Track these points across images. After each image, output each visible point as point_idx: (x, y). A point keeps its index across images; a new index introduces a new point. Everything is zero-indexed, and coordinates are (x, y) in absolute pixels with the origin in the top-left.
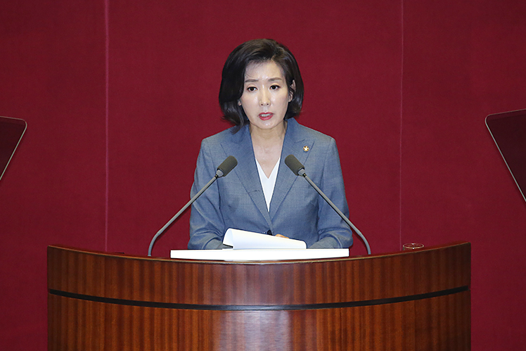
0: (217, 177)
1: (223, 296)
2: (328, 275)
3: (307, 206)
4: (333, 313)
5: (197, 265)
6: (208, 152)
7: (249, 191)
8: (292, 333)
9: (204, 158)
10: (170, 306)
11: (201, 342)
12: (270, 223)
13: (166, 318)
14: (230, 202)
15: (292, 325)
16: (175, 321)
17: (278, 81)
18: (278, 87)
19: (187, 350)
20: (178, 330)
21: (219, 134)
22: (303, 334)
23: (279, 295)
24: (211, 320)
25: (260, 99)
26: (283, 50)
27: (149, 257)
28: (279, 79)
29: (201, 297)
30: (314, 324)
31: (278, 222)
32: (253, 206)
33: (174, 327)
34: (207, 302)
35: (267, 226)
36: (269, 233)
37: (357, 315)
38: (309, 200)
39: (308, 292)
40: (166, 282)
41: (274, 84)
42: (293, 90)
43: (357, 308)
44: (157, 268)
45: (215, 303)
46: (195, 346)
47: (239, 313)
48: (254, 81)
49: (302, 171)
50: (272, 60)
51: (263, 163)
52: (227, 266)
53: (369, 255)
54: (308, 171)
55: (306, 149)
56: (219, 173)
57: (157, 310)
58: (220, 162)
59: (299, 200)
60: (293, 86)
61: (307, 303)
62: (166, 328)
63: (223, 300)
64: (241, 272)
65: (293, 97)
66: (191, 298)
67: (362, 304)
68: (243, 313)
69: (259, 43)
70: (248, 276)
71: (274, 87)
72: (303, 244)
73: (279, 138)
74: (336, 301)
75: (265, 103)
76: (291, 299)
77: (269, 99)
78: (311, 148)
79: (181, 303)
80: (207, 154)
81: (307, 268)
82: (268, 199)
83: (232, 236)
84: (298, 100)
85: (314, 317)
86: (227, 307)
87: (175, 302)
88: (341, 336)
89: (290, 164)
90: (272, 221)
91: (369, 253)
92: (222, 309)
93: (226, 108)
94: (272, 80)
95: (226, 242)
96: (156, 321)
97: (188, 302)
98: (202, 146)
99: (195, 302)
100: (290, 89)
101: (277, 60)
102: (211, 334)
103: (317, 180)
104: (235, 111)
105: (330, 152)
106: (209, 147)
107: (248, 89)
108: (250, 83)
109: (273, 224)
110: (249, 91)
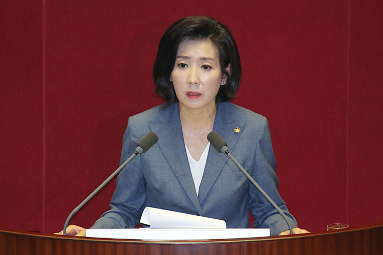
3: (238, 190)
6: (134, 133)
7: (177, 175)
12: (198, 208)
17: (211, 61)
18: (210, 67)
25: (189, 77)
26: (223, 31)
28: (211, 59)
31: (208, 206)
35: (196, 211)
38: (240, 183)
41: (207, 64)
42: (227, 73)
48: (186, 58)
49: (225, 148)
50: (208, 39)
55: (237, 131)
56: (139, 149)
60: (228, 69)
65: (228, 81)
69: (196, 20)
71: (205, 67)
73: (209, 120)
75: (193, 81)
77: (199, 79)
78: (242, 129)
80: (134, 136)
81: (223, 247)
82: (197, 183)
83: (150, 214)
84: (233, 84)
90: (201, 206)
93: (158, 82)
94: (204, 59)
95: (143, 221)
98: (129, 124)
100: (223, 72)
101: (212, 40)
103: (249, 163)
104: (166, 85)
105: (262, 133)
106: (135, 127)
107: (179, 65)
108: (181, 59)
109: (202, 209)
110: (180, 67)
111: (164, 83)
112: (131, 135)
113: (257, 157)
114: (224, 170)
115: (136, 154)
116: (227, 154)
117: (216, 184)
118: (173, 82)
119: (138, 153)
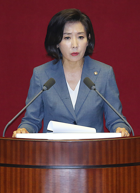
0: (43, 90)
1: (47, 161)
2: (109, 148)
3: (97, 107)
4: (112, 171)
5: (32, 142)
6: (37, 76)
7: (62, 99)
8: (87, 182)
9: (34, 79)
10: (16, 166)
11: (34, 187)
12: (75, 117)
13: (14, 173)
14: (51, 105)
15: (88, 177)
16: (19, 175)
17: (83, 34)
18: (83, 37)
19: (26, 192)
20: (21, 181)
21: (43, 65)
22: (94, 183)
23: (80, 160)
24: (40, 174)
25: (72, 44)
27: (3, 137)
29: (34, 161)
30: (101, 177)
31: (80, 116)
32: (65, 107)
33: (18, 179)
34: (38, 164)
35: (73, 119)
36: (75, 123)
37: (126, 172)
38: (98, 103)
39: (97, 158)
40: (14, 152)
41: (81, 35)
43: (126, 167)
44: (8, 144)
45: (42, 165)
46: (31, 190)
47: (57, 171)
49: (93, 87)
51: (70, 82)
52: (50, 143)
53: (134, 137)
54: (97, 87)
55: (96, 73)
56: (45, 88)
57: (8, 169)
58: (45, 81)
59: (92, 104)
61: (97, 164)
62: (14, 179)
63: (47, 163)
64: (58, 146)
65: (89, 44)
66: (28, 162)
67: (129, 165)
68: (59, 171)
70: (62, 149)
71: (80, 37)
72: (94, 130)
73: (80, 67)
74: (114, 163)
75: (75, 46)
76: (88, 162)
77: (78, 44)
78: (99, 72)
79: (22, 164)
80: (37, 77)
81: (97, 144)
83: (52, 125)
84: (92, 45)
85: (101, 173)
86: (49, 166)
87: (19, 163)
88: (117, 184)
89: (87, 83)
91: (134, 135)
92: (46, 168)
93: (49, 49)
94: (79, 33)
96: (7, 175)
97: (26, 164)
98: (34, 72)
99: (30, 164)
102: (40, 182)
103: (103, 92)
104: (55, 51)
105: (110, 74)
106: (38, 73)
107: (65, 38)
108: (66, 35)
109: (77, 118)
110: (66, 39)
111: (54, 50)
112: (35, 77)
113: (107, 89)
114: (89, 95)
115: (43, 91)
116: (95, 90)
117: (84, 103)
118: (60, 48)
119: (44, 90)
